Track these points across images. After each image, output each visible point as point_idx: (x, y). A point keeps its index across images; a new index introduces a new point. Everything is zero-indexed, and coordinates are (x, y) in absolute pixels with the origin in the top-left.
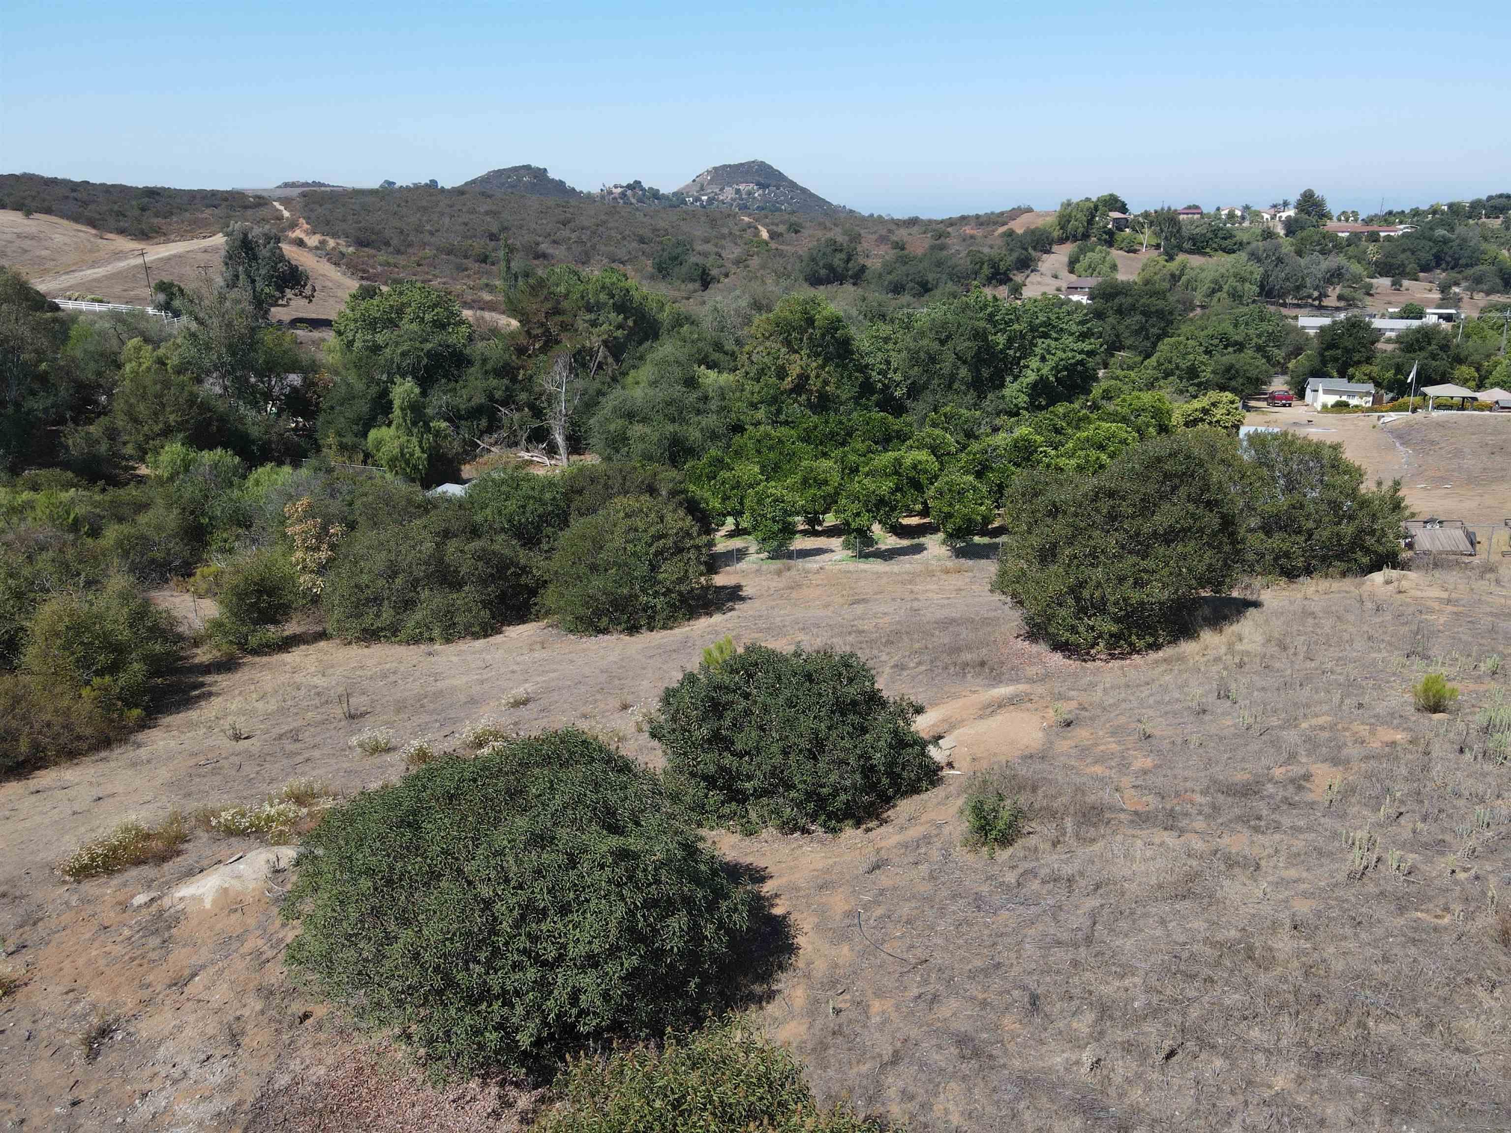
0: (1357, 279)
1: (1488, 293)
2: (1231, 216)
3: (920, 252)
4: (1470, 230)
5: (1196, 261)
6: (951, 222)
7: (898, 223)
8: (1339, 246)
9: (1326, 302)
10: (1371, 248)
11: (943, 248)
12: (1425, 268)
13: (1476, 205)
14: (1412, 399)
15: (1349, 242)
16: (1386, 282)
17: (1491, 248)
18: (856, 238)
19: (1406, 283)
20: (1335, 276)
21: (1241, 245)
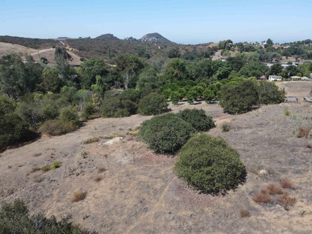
0: (279, 57)
1: (305, 59)
2: (253, 44)
3: (191, 51)
4: (301, 47)
5: (247, 53)
6: (197, 45)
7: (186, 45)
8: (275, 50)
9: (273, 61)
10: (282, 50)
11: (196, 50)
12: (293, 55)
13: (303, 42)
14: (289, 79)
15: (277, 49)
16: (285, 57)
17: (306, 50)
18: (178, 49)
19: (289, 57)
20: (274, 56)
21: (255, 50)
